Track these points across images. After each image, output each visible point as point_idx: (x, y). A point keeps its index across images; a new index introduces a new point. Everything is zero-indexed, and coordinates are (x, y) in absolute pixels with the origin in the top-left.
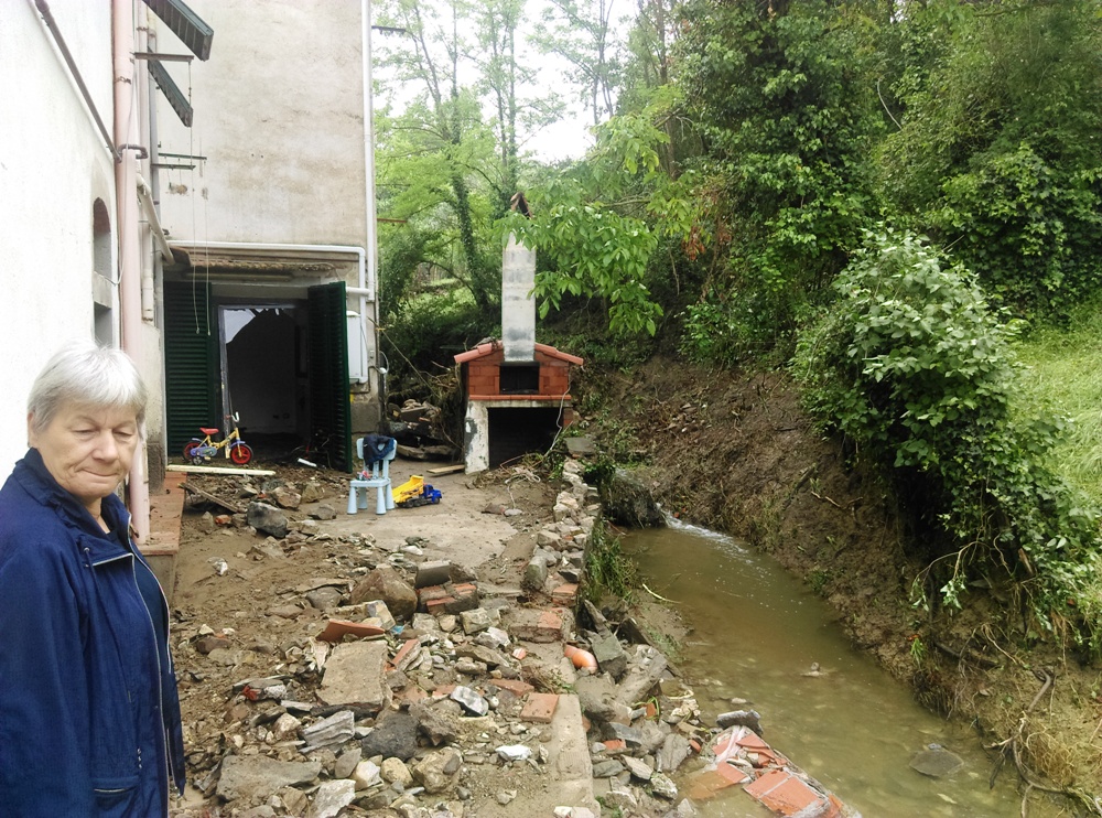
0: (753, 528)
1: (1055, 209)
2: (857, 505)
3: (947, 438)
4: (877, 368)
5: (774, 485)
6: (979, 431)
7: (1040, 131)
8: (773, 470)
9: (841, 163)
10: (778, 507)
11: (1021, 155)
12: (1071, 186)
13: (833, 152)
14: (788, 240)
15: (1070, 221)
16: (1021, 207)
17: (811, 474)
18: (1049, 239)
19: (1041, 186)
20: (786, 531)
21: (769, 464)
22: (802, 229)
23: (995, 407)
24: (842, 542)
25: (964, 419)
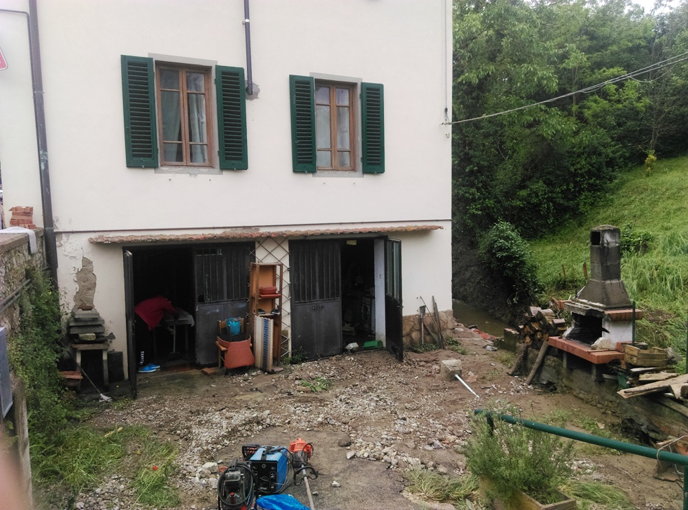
0: (464, 296)
1: (550, 199)
2: (495, 287)
3: (514, 269)
4: (499, 255)
5: (470, 283)
6: (520, 267)
7: (545, 176)
8: (469, 279)
9: (487, 189)
10: (472, 290)
11: (539, 184)
12: (555, 193)
13: (485, 186)
14: (474, 213)
15: (555, 203)
16: (540, 200)
17: (481, 279)
18: (548, 208)
19: (545, 194)
20: (474, 296)
21: (467, 277)
22: (477, 209)
23: (523, 263)
24: (491, 297)
25: (516, 265)
